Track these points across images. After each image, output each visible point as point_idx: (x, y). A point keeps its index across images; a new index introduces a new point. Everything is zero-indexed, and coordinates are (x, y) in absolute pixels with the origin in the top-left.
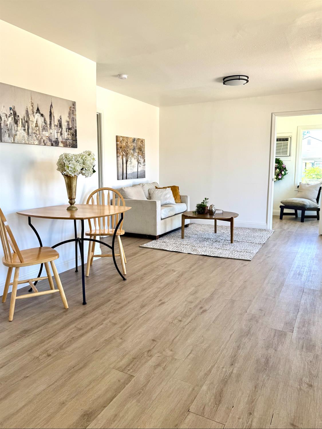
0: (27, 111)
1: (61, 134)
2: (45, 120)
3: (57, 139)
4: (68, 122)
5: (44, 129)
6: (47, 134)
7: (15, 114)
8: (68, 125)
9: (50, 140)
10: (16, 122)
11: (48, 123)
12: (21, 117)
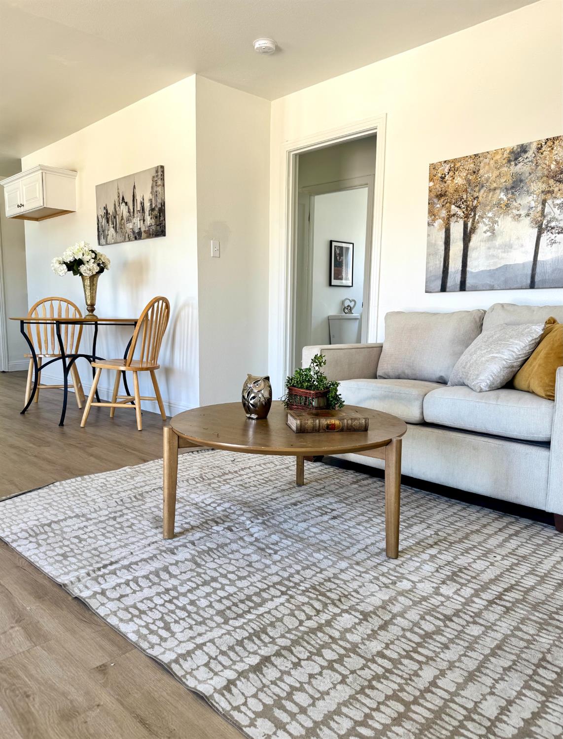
0: (115, 205)
1: (144, 221)
2: (129, 209)
3: (140, 229)
4: (151, 200)
5: (129, 220)
6: (130, 226)
7: (107, 213)
8: (151, 205)
9: (134, 232)
10: (108, 222)
11: (132, 211)
12: (111, 213)
